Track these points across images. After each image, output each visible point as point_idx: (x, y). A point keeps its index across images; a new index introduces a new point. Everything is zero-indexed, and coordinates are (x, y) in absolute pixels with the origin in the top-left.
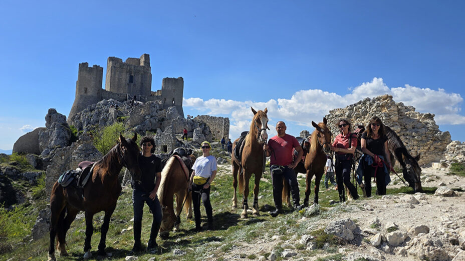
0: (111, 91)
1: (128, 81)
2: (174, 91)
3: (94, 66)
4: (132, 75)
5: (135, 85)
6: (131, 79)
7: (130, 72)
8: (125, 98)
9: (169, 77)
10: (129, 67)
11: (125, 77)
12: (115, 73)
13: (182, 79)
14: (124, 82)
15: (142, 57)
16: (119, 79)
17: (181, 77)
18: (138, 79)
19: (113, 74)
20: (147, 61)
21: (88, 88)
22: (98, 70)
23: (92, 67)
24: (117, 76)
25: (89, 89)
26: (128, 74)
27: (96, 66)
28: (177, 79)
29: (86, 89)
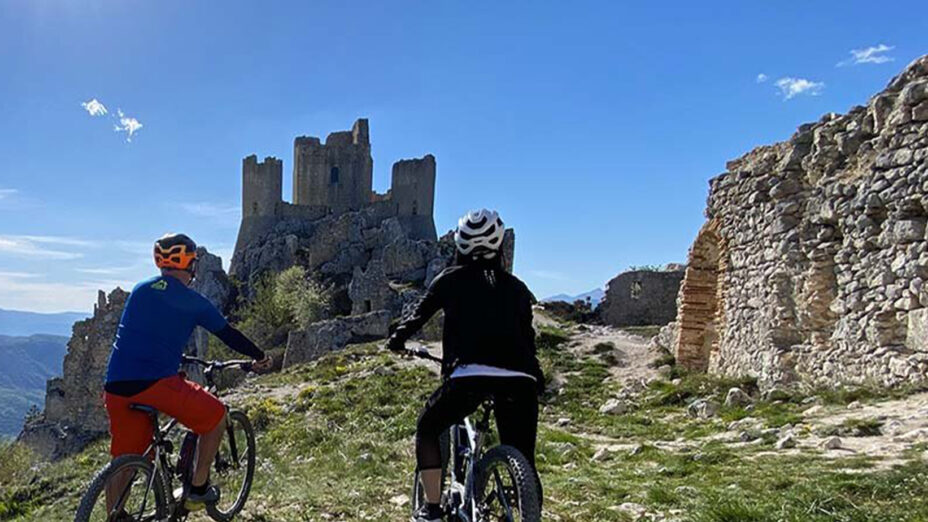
0: (300, 202)
1: (328, 180)
2: (415, 187)
3: (266, 159)
4: (336, 165)
5: (341, 186)
6: (335, 175)
7: (331, 161)
8: (323, 214)
9: (405, 159)
10: (329, 152)
11: (323, 172)
12: (305, 167)
13: (434, 158)
14: (321, 183)
15: (354, 127)
16: (313, 178)
17: (431, 156)
18: (347, 172)
19: (301, 169)
20: (364, 134)
21: (259, 203)
22: (274, 167)
23: (263, 161)
24: (309, 173)
25: (260, 205)
26: (328, 165)
27: (269, 158)
28: (422, 160)
29: (256, 204)
